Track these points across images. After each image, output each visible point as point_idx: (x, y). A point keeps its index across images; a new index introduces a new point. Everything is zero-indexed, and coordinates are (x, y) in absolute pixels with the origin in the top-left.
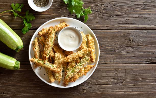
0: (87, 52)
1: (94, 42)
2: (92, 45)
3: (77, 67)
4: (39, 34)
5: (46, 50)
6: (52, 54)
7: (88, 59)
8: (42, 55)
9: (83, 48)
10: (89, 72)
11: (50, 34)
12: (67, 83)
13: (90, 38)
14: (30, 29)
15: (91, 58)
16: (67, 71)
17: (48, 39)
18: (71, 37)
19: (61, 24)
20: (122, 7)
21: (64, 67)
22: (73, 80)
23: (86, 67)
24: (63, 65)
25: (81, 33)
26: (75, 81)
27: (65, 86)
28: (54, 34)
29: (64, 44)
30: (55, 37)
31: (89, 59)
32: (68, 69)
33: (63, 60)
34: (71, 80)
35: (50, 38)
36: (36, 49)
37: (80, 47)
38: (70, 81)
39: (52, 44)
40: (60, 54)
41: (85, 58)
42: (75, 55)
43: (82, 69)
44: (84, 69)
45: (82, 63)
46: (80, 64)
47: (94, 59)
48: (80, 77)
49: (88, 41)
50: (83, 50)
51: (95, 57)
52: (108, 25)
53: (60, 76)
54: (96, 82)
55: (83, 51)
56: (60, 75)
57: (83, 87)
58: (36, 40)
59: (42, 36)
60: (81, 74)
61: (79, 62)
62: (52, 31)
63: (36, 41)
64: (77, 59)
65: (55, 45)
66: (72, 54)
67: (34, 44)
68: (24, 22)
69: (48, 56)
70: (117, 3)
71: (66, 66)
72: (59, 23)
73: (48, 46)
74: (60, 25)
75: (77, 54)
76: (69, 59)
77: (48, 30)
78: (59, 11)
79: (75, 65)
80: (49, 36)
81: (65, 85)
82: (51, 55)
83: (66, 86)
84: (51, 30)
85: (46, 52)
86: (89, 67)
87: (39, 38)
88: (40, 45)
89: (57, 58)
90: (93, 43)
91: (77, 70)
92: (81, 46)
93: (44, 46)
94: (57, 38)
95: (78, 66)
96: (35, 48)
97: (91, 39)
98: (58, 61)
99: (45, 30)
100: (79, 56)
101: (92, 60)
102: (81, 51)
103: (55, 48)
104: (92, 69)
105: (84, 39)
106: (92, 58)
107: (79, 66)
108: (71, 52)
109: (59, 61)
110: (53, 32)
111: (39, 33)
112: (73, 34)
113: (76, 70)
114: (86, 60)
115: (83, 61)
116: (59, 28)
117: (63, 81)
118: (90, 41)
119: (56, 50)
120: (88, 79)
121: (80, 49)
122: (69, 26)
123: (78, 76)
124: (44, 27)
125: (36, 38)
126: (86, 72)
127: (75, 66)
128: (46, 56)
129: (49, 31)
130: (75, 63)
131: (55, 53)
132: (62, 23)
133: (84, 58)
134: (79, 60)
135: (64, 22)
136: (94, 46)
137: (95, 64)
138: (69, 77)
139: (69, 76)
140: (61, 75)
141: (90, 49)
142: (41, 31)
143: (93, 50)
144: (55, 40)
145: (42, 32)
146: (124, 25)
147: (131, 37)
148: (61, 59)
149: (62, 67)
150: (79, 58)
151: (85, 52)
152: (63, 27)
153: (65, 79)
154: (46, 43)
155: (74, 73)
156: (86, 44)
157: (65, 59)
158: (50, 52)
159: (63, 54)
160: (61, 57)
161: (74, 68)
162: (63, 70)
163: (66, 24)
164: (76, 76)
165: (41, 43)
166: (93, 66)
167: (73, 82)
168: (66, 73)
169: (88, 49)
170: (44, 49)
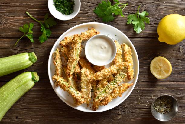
0: (123, 68)
1: (131, 54)
2: (129, 57)
3: (110, 86)
4: (60, 44)
5: (69, 64)
6: (78, 70)
7: (123, 75)
8: (65, 71)
9: (118, 62)
10: (126, 92)
11: (75, 44)
12: (97, 107)
13: (127, 48)
14: (49, 38)
15: (128, 74)
16: (97, 91)
17: (72, 51)
18: (102, 48)
19: (89, 31)
20: (169, 7)
21: (93, 86)
22: (104, 103)
23: (121, 87)
24: (92, 83)
25: (115, 43)
26: (106, 104)
27: (94, 110)
28: (79, 44)
29: (94, 57)
30: (81, 48)
31: (125, 75)
32: (98, 89)
33: (92, 78)
34: (102, 103)
35: (75, 49)
36: (58, 63)
37: (113, 61)
38: (101, 104)
39: (77, 57)
40: (87, 69)
41: (120, 74)
42: (107, 71)
43: (116, 89)
44: (118, 89)
45: (116, 81)
46: (113, 82)
47: (131, 76)
48: (113, 99)
49: (124, 53)
50: (117, 64)
51: (134, 73)
53: (89, 97)
54: (135, 105)
55: (117, 66)
57: (118, 112)
59: (64, 46)
60: (115, 96)
61: (112, 80)
62: (78, 40)
63: (57, 53)
64: (109, 76)
65: (81, 58)
67: (54, 57)
68: (42, 28)
69: (72, 72)
70: (162, 3)
71: (96, 84)
72: (87, 29)
73: (72, 59)
74: (87, 33)
75: (109, 70)
76: (99, 76)
77: (72, 38)
78: (87, 14)
80: (74, 46)
82: (77, 70)
83: (95, 111)
84: (76, 40)
85: (69, 67)
86: (125, 86)
87: (61, 49)
89: (84, 76)
90: (131, 56)
91: (110, 90)
92: (115, 60)
93: (67, 59)
94: (84, 48)
95: (111, 85)
96: (56, 62)
97: (128, 50)
98: (85, 79)
99: (69, 39)
100: (112, 72)
101: (129, 78)
102: (115, 66)
103: (82, 62)
104: (129, 89)
105: (119, 50)
106: (129, 74)
107: (112, 85)
108: (103, 68)
109: (86, 79)
110: (79, 42)
111: (61, 42)
112: (105, 44)
113: (108, 91)
114: (122, 77)
115: (117, 78)
117: (91, 103)
118: (127, 53)
119: (83, 64)
120: (125, 101)
121: (113, 63)
122: (99, 33)
123: (111, 98)
124: (67, 36)
125: (57, 50)
126: (121, 92)
127: (107, 85)
128: (69, 72)
129: (74, 41)
130: (107, 81)
131: (81, 67)
132: (90, 30)
133: (119, 75)
134: (112, 77)
135: (93, 28)
136: (132, 59)
137: (134, 82)
138: (99, 99)
139: (100, 98)
140: (90, 96)
141: (127, 63)
142: (64, 40)
143: (131, 65)
144: (81, 51)
145: (65, 41)
147: (181, 47)
148: (90, 77)
149: (91, 86)
150: (113, 75)
151: (119, 67)
152: (92, 35)
153: (94, 101)
154: (70, 55)
155: (106, 94)
156: (121, 57)
157: (94, 75)
158: (75, 67)
159: (91, 69)
160: (89, 74)
161: (105, 87)
162: (92, 90)
163: (95, 30)
164: (108, 98)
165: (63, 55)
166: (130, 85)
167: (105, 105)
168: (95, 93)
169: (124, 64)
170: (67, 63)
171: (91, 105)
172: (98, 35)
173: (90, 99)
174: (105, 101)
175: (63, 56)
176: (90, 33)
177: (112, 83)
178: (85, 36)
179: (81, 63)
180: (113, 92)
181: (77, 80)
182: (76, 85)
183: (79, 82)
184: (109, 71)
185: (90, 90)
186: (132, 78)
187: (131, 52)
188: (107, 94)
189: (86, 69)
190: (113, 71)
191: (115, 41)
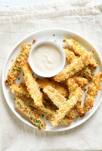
186: (97, 64)
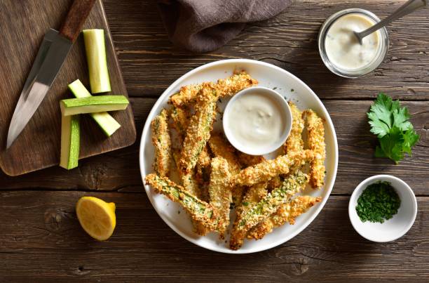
0: (303, 163)
1: (323, 133)
2: (317, 140)
3: (271, 200)
4: (171, 102)
5: (187, 147)
6: (205, 159)
7: (302, 178)
8: (176, 160)
9: (293, 149)
10: (305, 215)
11: (202, 103)
12: (240, 242)
13: (314, 120)
15: (312, 176)
16: (243, 208)
17: (196, 118)
18: (260, 116)
19: (236, 77)
21: (235, 196)
22: (256, 234)
23: (295, 202)
24: (233, 191)
25: (289, 107)
26: (261, 238)
27: (233, 249)
28: (213, 104)
29: (241, 135)
30: (216, 113)
31: (306, 179)
32: (246, 204)
33: (234, 180)
34: (252, 234)
35: (202, 115)
36: (162, 142)
37: (283, 146)
38: (249, 237)
39: (205, 133)
40: (226, 160)
41: (295, 175)
42: (268, 168)
43: (285, 207)
44: (289, 208)
45: (286, 189)
46: (279, 191)
47: (319, 181)
48: (276, 227)
49: (308, 129)
50: (292, 153)
51: (324, 175)
52: (375, 87)
53: (225, 220)
55: (291, 159)
56: (224, 218)
58: (163, 116)
59: (179, 107)
60: (281, 221)
61: (277, 187)
62: (209, 97)
63: (163, 120)
64: (273, 178)
65: (213, 134)
66: (259, 163)
67: (155, 128)
69: (192, 163)
71: (241, 194)
72: (230, 73)
73: (194, 136)
74: (231, 81)
75: (274, 166)
76: (250, 178)
77: (197, 91)
78: (237, 48)
79: (266, 194)
80: (200, 109)
81: (233, 247)
82: (203, 161)
83: (236, 250)
84: (207, 95)
85: (187, 153)
86: (304, 201)
87: (172, 113)
88: (174, 130)
89: (217, 173)
90: (322, 137)
91: (271, 208)
92: (287, 143)
93: (183, 136)
94: (221, 114)
95: (274, 197)
96: (159, 141)
97: (317, 125)
98: (219, 180)
99: (190, 92)
100: (278, 171)
101: (313, 184)
102: (285, 158)
103: (214, 144)
104: (312, 208)
105: (298, 122)
106: (315, 177)
107: (277, 198)
108: (259, 159)
109: (222, 180)
110: (211, 100)
111: (173, 98)
112: (267, 108)
113: (267, 209)
114: (298, 182)
115: (288, 184)
116: (228, 90)
117: (228, 234)
118: (314, 131)
119: (216, 148)
121: (283, 151)
122: (257, 83)
123: (271, 224)
124: (187, 84)
125: (163, 113)
126: (294, 214)
127: (265, 198)
128: (187, 163)
129: (201, 96)
130: (266, 189)
131: (212, 155)
132: (238, 74)
133: (293, 177)
134: (277, 182)
135: (243, 71)
136: (323, 144)
137: (323, 196)
138: (247, 226)
139: (248, 223)
140: (228, 218)
141: (312, 153)
142: (178, 93)
143: (320, 157)
144: (215, 121)
145: (181, 97)
146: (420, 85)
148: (230, 176)
149: (230, 196)
150: (279, 176)
151: (296, 161)
152: (241, 88)
153: (236, 229)
154: (189, 127)
155: (261, 216)
156: (300, 138)
157: (240, 175)
158: (199, 154)
159: (234, 159)
160: (229, 170)
161: (262, 201)
162: (231, 204)
163: (249, 77)
164: (265, 225)
165: (175, 126)
166: (314, 200)
167: (256, 239)
168: (239, 213)
169: (306, 154)
170: (182, 144)
171: (228, 238)
172: (253, 87)
173: (228, 224)
174: (257, 231)
175: (175, 128)
176: (237, 81)
177: (277, 194)
178: (225, 89)
179: (212, 146)
180: (278, 213)
181: (202, 183)
182: (198, 192)
183: (205, 186)
184: (273, 169)
185: (229, 206)
187: (323, 129)
188: (265, 217)
189: (222, 159)
190: (281, 168)
191: (289, 103)
